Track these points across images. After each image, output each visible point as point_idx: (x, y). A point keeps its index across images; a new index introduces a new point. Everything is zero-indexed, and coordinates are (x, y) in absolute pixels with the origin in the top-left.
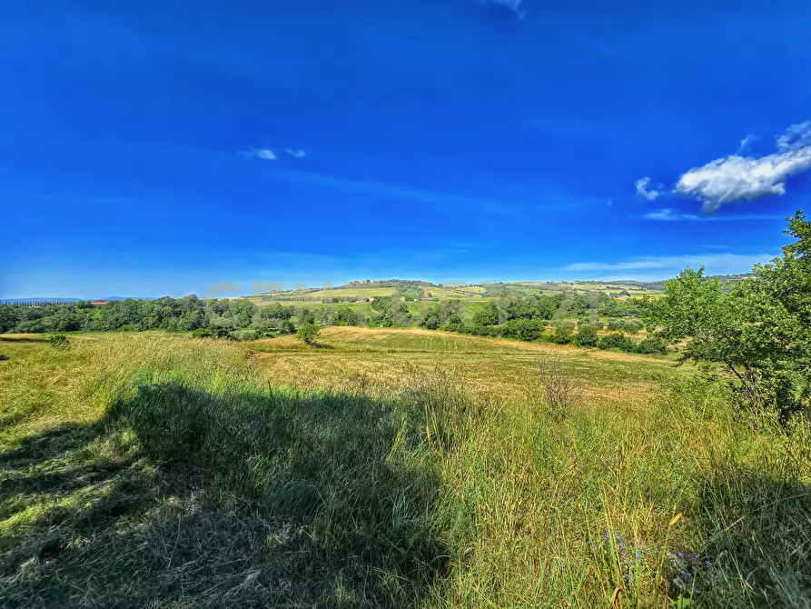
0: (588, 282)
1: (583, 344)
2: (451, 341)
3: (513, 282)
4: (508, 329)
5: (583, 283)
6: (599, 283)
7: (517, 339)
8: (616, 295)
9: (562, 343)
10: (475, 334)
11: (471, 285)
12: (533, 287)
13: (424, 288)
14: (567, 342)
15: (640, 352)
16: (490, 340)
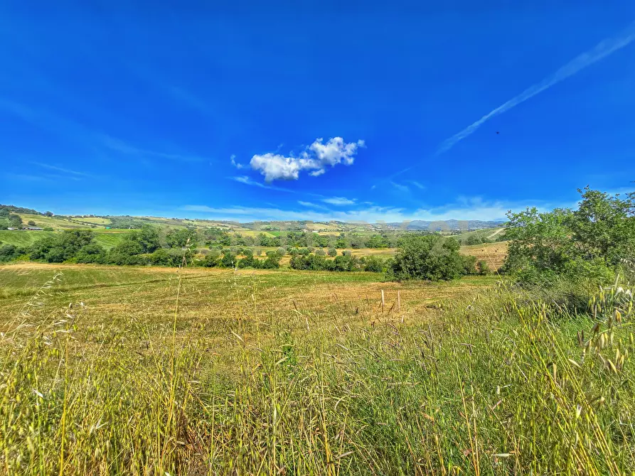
0: (204, 221)
1: (228, 265)
2: (90, 273)
3: (140, 217)
4: (159, 258)
5: (201, 221)
6: (211, 222)
7: (169, 266)
8: (228, 231)
9: (210, 266)
10: (120, 264)
11: (92, 216)
12: (161, 222)
13: (22, 216)
14: (214, 265)
15: (265, 268)
16: (141, 269)
